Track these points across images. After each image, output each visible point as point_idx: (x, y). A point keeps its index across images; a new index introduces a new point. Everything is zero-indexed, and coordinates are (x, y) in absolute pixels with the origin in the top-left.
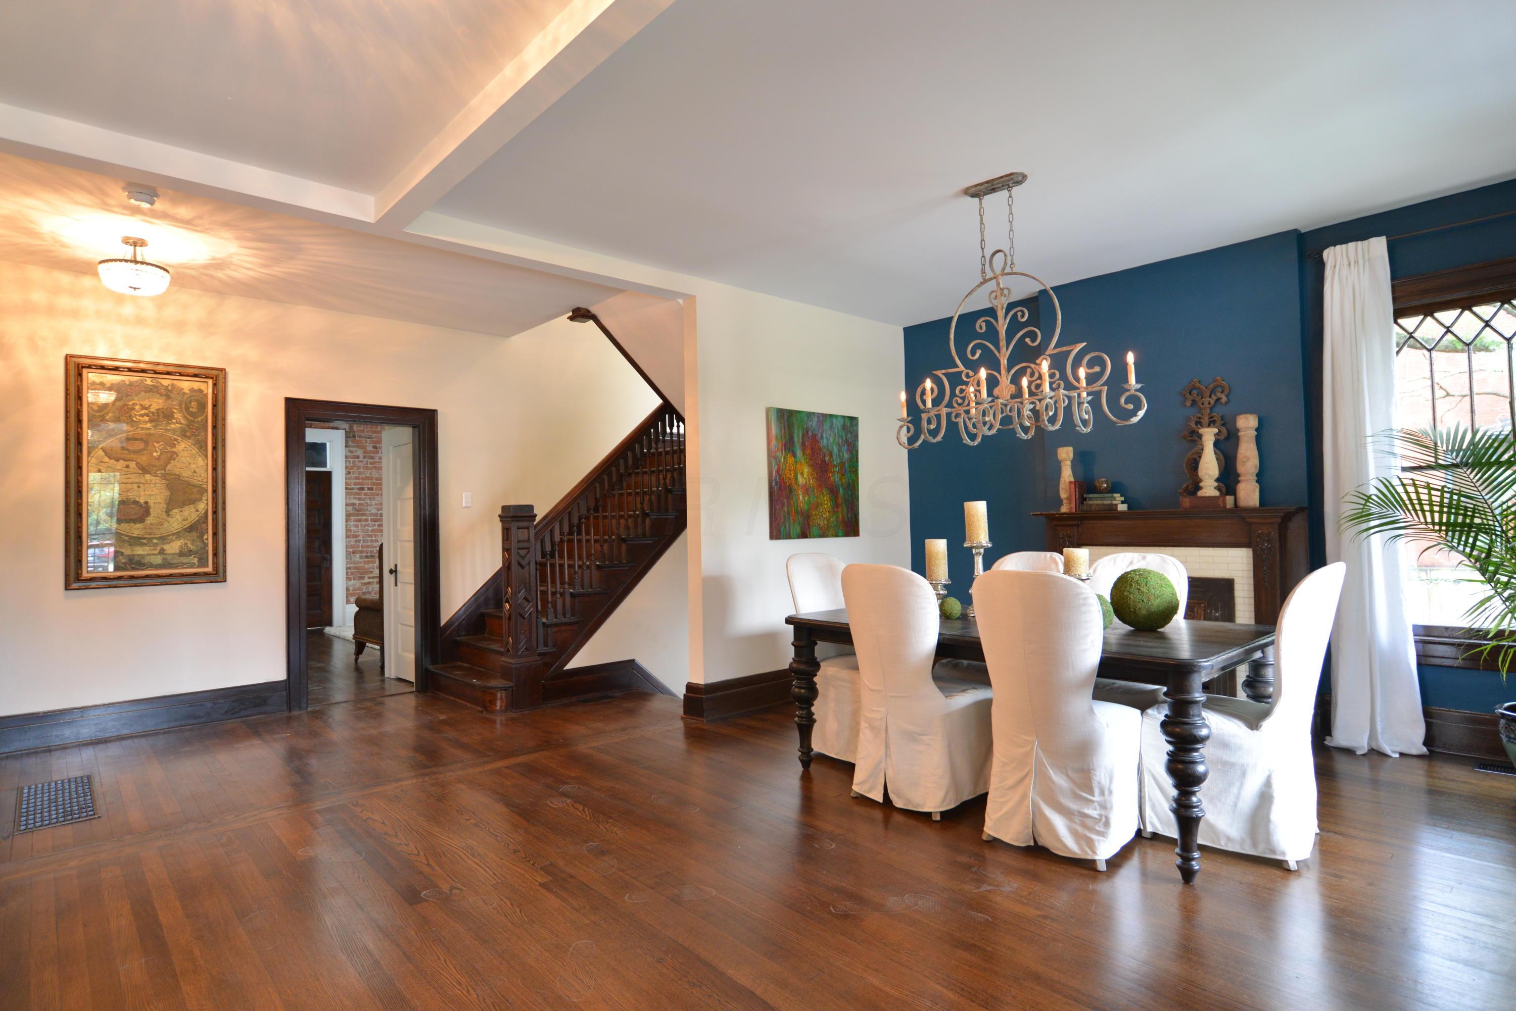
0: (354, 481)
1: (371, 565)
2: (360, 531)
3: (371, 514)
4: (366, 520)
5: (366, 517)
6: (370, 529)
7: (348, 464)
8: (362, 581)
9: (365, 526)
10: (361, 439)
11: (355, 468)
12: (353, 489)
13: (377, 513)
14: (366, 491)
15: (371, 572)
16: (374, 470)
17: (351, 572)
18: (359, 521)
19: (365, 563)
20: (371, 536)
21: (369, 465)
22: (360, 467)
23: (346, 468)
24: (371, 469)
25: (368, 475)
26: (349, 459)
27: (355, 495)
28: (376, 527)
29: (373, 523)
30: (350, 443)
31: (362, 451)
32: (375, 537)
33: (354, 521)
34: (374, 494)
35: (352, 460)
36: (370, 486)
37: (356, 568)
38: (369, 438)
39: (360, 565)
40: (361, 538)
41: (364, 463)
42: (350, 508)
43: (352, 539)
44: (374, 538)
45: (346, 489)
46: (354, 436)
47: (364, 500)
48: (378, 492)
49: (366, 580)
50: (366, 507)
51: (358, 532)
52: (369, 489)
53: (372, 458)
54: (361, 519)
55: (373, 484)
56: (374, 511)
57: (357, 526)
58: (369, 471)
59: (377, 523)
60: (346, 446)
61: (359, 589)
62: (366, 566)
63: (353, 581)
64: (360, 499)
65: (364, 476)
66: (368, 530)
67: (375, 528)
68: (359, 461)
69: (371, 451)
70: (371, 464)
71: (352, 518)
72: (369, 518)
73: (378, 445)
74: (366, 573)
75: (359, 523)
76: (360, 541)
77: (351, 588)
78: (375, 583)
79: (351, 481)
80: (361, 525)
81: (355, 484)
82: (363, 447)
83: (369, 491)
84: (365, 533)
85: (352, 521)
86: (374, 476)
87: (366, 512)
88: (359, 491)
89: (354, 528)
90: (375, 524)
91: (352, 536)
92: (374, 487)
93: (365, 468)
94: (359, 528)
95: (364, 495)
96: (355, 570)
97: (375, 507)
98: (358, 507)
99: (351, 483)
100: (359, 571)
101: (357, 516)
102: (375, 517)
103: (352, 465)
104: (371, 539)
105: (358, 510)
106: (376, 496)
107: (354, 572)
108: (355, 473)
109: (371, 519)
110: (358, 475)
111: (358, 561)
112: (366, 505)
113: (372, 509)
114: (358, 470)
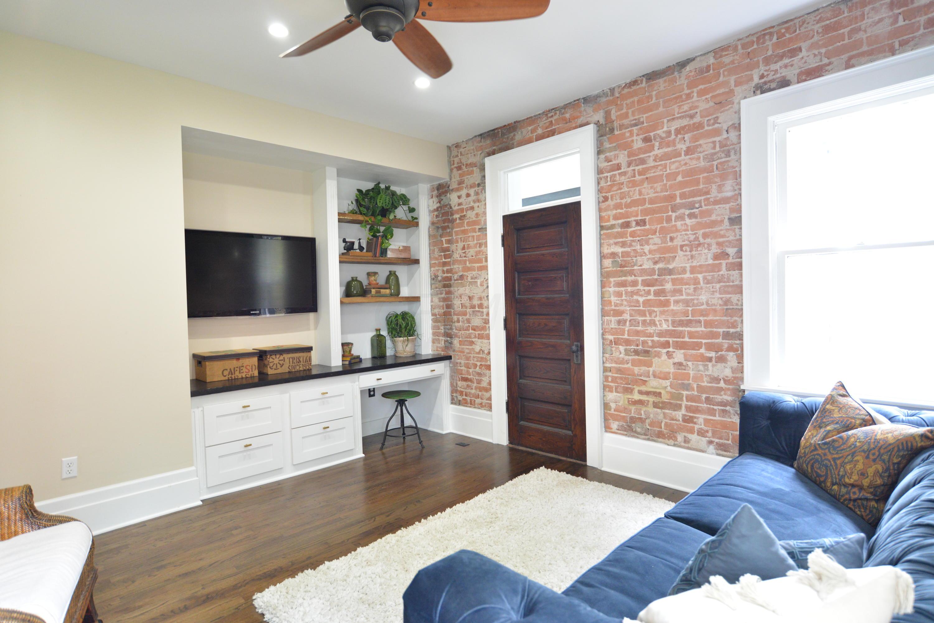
0: (615, 212)
1: (644, 369)
2: (625, 303)
3: (644, 272)
4: (634, 283)
5: (633, 278)
6: (641, 299)
7: (603, 183)
8: (630, 396)
9: (633, 293)
10: (623, 131)
11: (615, 188)
12: (612, 227)
13: (654, 268)
14: (634, 228)
15: (644, 382)
17: (612, 377)
18: (623, 284)
19: (634, 363)
20: (642, 313)
21: (638, 178)
22: (623, 184)
23: (600, 191)
24: (642, 182)
25: (636, 196)
26: (605, 175)
27: (616, 238)
28: (651, 297)
29: (647, 288)
30: (607, 145)
31: (626, 152)
32: (650, 314)
33: (614, 286)
34: (647, 233)
35: (609, 174)
36: (639, 218)
37: (619, 371)
38: (636, 125)
39: (626, 366)
40: (627, 316)
41: (629, 174)
42: (608, 263)
43: (613, 319)
44: (648, 318)
45: (602, 228)
46: (612, 130)
47: (631, 245)
48: (653, 227)
49: (636, 396)
50: (635, 259)
51: (622, 305)
52: (638, 223)
53: (643, 161)
54: (626, 281)
55: (646, 212)
56: (647, 265)
57: (619, 294)
58: (637, 188)
59: (652, 289)
60: (599, 152)
61: (625, 410)
62: (636, 370)
63: (615, 394)
64: (623, 244)
65: (629, 200)
66: (638, 301)
67: (649, 297)
68: (619, 174)
69: (640, 149)
70: (640, 173)
71: (612, 280)
72: (640, 279)
73: (652, 134)
74: (636, 382)
75: (623, 289)
76: (625, 321)
77: (613, 405)
78: (651, 403)
79: (609, 213)
80: (626, 293)
81: (616, 218)
82: (626, 146)
83: (639, 228)
84: (634, 308)
85: (612, 285)
86: (646, 197)
87: (636, 268)
88: (623, 230)
89: (616, 298)
90: (650, 291)
91: (612, 312)
92: (647, 218)
93: (630, 185)
94: (624, 297)
95: (630, 236)
96: (616, 375)
97: (649, 256)
98: (621, 259)
99: (609, 217)
100: (625, 378)
101: (619, 277)
102: (649, 277)
103: (609, 183)
104: (643, 318)
105: (621, 266)
106: (650, 236)
107: (616, 378)
108: (614, 198)
109: (642, 280)
110: (619, 201)
111: (623, 359)
112: (635, 255)
113: (645, 262)
114: (619, 191)
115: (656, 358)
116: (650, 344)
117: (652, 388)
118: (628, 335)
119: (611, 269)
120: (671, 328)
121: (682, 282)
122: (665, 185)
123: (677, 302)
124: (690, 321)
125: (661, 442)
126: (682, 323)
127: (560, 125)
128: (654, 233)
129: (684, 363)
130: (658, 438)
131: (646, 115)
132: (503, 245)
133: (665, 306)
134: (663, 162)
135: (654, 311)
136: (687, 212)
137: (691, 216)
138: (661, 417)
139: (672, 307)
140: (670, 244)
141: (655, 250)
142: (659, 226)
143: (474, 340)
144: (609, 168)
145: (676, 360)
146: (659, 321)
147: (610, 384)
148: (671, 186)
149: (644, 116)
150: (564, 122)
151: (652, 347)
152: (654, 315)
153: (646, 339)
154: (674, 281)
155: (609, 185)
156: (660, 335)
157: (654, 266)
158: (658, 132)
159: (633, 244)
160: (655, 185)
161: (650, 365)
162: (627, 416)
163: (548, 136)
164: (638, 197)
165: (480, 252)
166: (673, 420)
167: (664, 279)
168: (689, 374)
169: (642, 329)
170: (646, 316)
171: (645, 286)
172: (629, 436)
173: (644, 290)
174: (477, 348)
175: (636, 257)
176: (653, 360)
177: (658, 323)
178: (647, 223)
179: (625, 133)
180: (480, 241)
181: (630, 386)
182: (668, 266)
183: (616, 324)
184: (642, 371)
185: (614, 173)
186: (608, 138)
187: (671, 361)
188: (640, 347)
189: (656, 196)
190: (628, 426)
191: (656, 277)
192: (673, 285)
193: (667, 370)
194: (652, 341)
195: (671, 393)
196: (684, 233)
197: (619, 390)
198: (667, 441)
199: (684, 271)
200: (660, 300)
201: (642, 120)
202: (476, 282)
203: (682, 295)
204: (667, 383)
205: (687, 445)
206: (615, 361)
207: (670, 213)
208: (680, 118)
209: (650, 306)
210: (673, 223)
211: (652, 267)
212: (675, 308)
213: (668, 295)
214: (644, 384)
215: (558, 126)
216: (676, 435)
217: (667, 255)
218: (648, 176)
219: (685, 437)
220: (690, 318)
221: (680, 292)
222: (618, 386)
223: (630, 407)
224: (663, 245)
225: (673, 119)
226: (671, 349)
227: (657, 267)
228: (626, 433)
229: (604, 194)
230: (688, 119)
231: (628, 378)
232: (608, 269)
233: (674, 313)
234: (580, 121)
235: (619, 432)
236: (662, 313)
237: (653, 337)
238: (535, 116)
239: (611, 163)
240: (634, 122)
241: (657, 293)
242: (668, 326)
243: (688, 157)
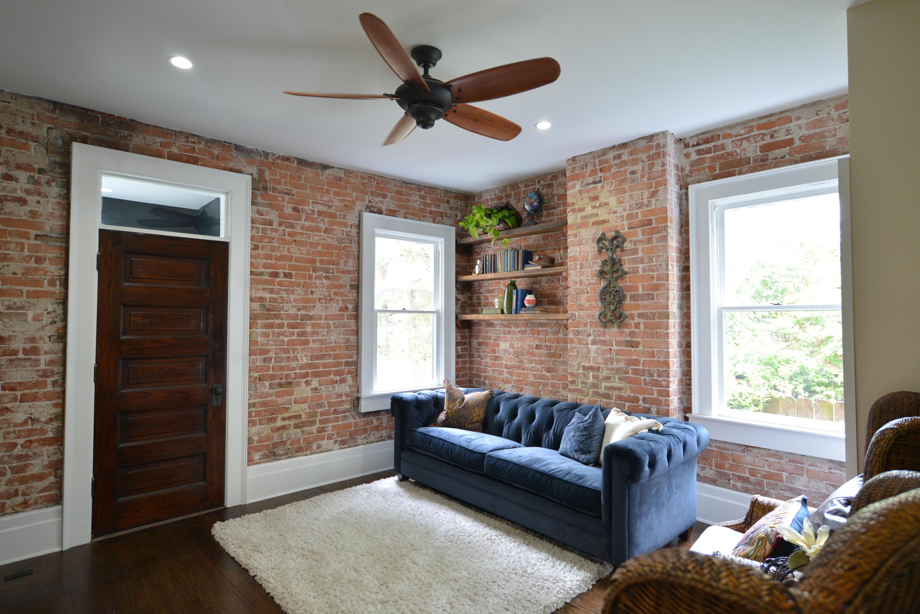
0: (264, 261)
1: (287, 398)
2: (271, 343)
3: (289, 316)
4: (281, 326)
5: (280, 321)
6: (286, 339)
7: (254, 233)
8: (273, 425)
9: (279, 334)
10: (276, 194)
11: (266, 240)
12: (261, 274)
14: (281, 279)
15: (287, 409)
16: (294, 245)
17: (256, 411)
18: (271, 326)
19: (278, 395)
20: (287, 351)
21: (287, 237)
22: (273, 239)
23: (252, 238)
24: (290, 243)
25: (285, 253)
26: (258, 226)
27: (264, 284)
28: (294, 337)
29: (291, 330)
30: (259, 199)
31: (277, 213)
32: (293, 351)
33: (261, 327)
34: (294, 284)
35: (260, 226)
36: (287, 271)
37: (264, 404)
38: (288, 194)
39: (270, 399)
40: (272, 354)
41: (280, 232)
42: (256, 305)
43: (258, 357)
44: (291, 355)
45: (252, 273)
46: (265, 189)
47: (278, 293)
48: (298, 281)
49: (279, 423)
50: (281, 305)
51: (268, 344)
52: (285, 275)
53: (292, 226)
54: (273, 323)
55: (292, 267)
56: (292, 311)
57: (266, 335)
58: (287, 246)
59: (296, 331)
60: (253, 203)
61: (268, 438)
62: (280, 400)
63: (258, 426)
64: (271, 291)
65: (279, 254)
66: (283, 341)
67: (293, 338)
68: (271, 229)
69: (289, 214)
70: (290, 235)
71: (259, 322)
72: (286, 322)
73: (300, 207)
74: (280, 411)
75: (270, 330)
76: (271, 359)
77: (255, 438)
78: (292, 426)
79: (259, 261)
80: (273, 334)
81: (265, 266)
82: (279, 208)
83: (286, 279)
84: (280, 347)
85: (259, 326)
86: (294, 255)
87: (282, 312)
88: (271, 278)
89: (263, 339)
90: (294, 332)
91: (258, 351)
92: (294, 272)
93: (280, 242)
94: (271, 338)
95: (278, 285)
96: (260, 409)
97: (294, 304)
98: (269, 303)
99: (259, 264)
100: (269, 410)
101: (267, 319)
102: (294, 321)
103: (260, 234)
104: (287, 355)
105: (269, 310)
106: (295, 288)
107: (260, 411)
108: (265, 248)
109: (288, 323)
110: (269, 252)
111: (268, 393)
112: (282, 301)
113: (290, 308)
114: (270, 244)
115: (297, 387)
116: (293, 376)
117: (295, 412)
118: (273, 371)
119: (258, 312)
120: (310, 362)
121: (319, 326)
122: (309, 250)
123: (314, 341)
124: (324, 355)
125: (300, 456)
126: (318, 357)
127: (205, 157)
128: (299, 285)
129: (319, 388)
130: (298, 452)
131: (297, 190)
132: (98, 268)
133: (305, 344)
134: (308, 232)
135: (297, 349)
136: (324, 275)
137: (326, 278)
138: (300, 434)
139: (311, 345)
140: (311, 296)
141: (299, 300)
142: (303, 281)
143: (9, 406)
144: (261, 220)
145: (313, 386)
146: (300, 357)
147: (254, 418)
148: (313, 252)
149: (295, 190)
150: (211, 157)
151: (294, 379)
152: (296, 352)
153: (289, 372)
154: (313, 326)
155: (260, 236)
156: (301, 368)
157: (298, 313)
158: (305, 207)
159: (280, 292)
160: (302, 248)
161: (291, 393)
162: (269, 444)
163: (187, 162)
164: (287, 254)
166: (310, 434)
167: (306, 323)
168: (322, 395)
169: (286, 364)
170: (289, 353)
171: (289, 328)
172: (271, 461)
173: (289, 332)
175: (282, 303)
176: (295, 389)
177: (299, 358)
178: (293, 277)
179: (278, 196)
181: (273, 416)
182: (309, 313)
183: (261, 362)
184: (285, 400)
185: (266, 226)
186: (261, 194)
187: (309, 387)
188: (284, 380)
189: (301, 257)
190: (270, 452)
191: (299, 321)
192: (312, 328)
193: (306, 395)
194: (295, 373)
195: (308, 413)
196: (321, 289)
197: (263, 422)
198: (305, 453)
199: (320, 318)
200: (302, 340)
201: (293, 192)
202: (26, 315)
203: (319, 336)
204: (306, 405)
205: (319, 450)
206: (259, 396)
207: (311, 273)
208: (322, 204)
209: (294, 345)
210: (314, 281)
211: (296, 313)
212: (313, 346)
213: (308, 335)
214: (287, 411)
215: (202, 157)
216: (311, 445)
217: (308, 305)
218: (296, 239)
219: (318, 444)
220: (324, 353)
221: (317, 333)
222: (262, 419)
223: (273, 434)
224: (305, 296)
225: (317, 203)
226: (309, 379)
227: (300, 313)
228: (268, 459)
229: (255, 243)
230: (327, 207)
231: (272, 409)
232: (256, 312)
233: (313, 350)
234: (231, 165)
235: (261, 461)
236: (303, 350)
237: (295, 370)
239: (262, 217)
240: (286, 191)
241: (299, 334)
242: (308, 360)
243: (325, 235)
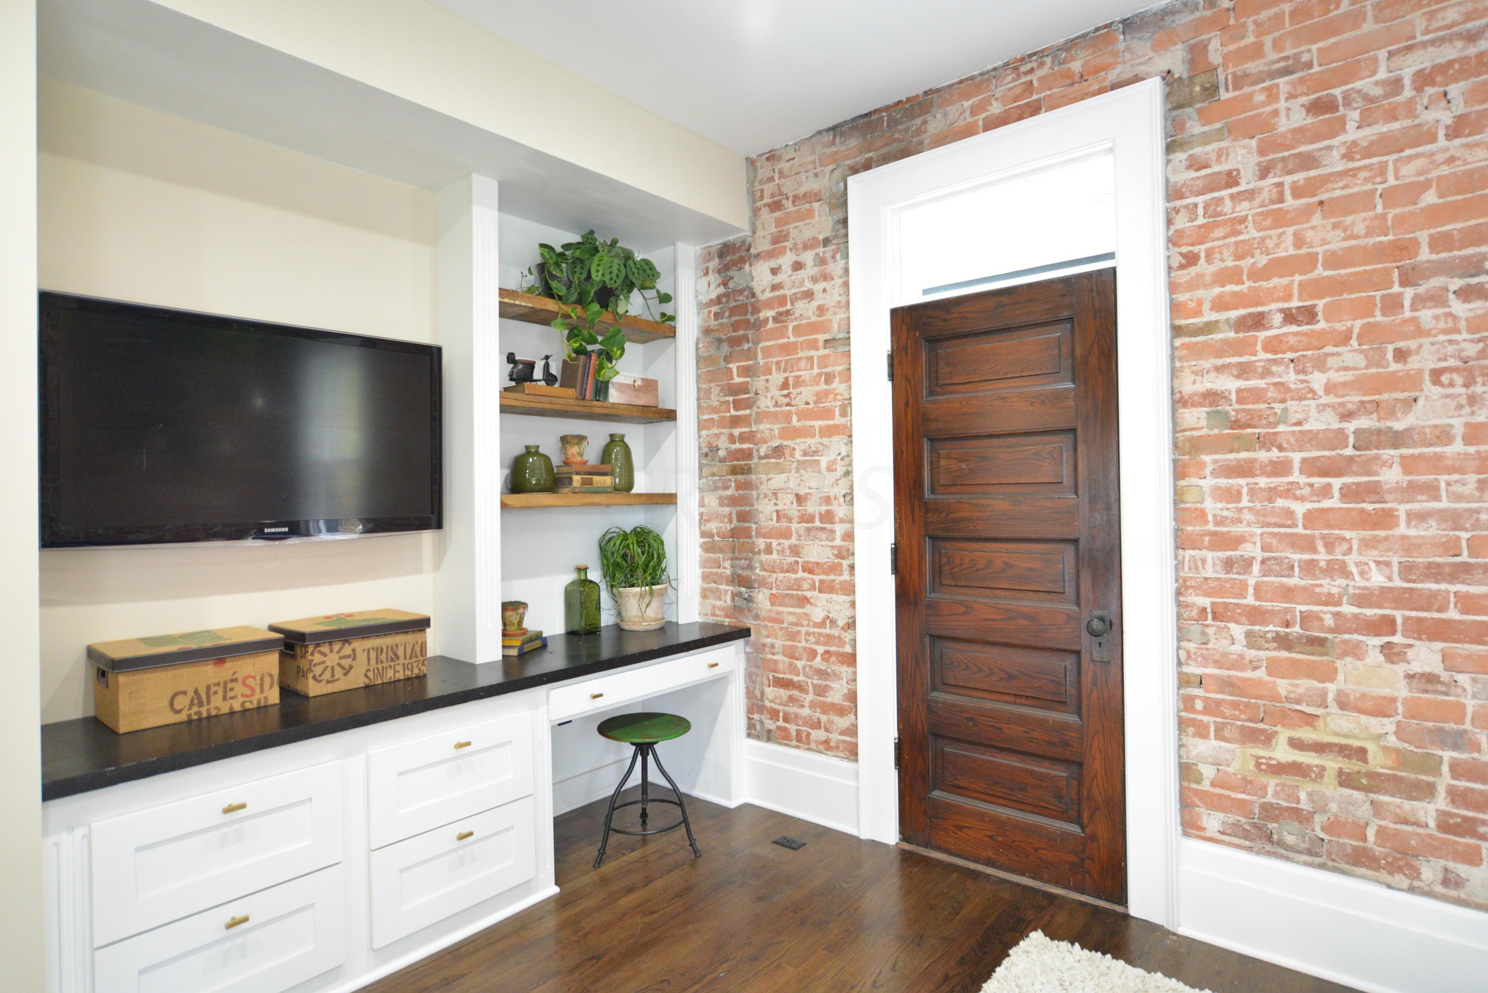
0: (1217, 290)
1: (1306, 684)
2: (1248, 516)
3: (1308, 439)
4: (1280, 468)
5: (1275, 453)
6: (1300, 509)
7: (1181, 222)
8: (1261, 752)
9: (1273, 493)
10: (1247, 90)
11: (1219, 232)
12: (1210, 327)
13: (1341, 431)
14: (1277, 328)
15: (1310, 720)
16: (1317, 219)
17: (1206, 700)
18: (1244, 470)
19: (1274, 667)
20: (1303, 544)
21: (1290, 202)
22: (1243, 220)
23: (1173, 241)
24: (1306, 213)
25: (1287, 249)
26: (1192, 200)
27: (1219, 354)
28: (1334, 502)
29: (1318, 481)
30: (1195, 127)
31: (1254, 143)
32: (1330, 546)
33: (1215, 473)
34: (1320, 340)
35: (1200, 200)
36: (1295, 303)
37: (1227, 685)
38: (1286, 72)
39: (1249, 674)
40: (1252, 550)
41: (1265, 195)
42: (1195, 416)
43: (1209, 555)
44: (1322, 556)
45: (1177, 331)
46: (1211, 90)
47: (1266, 373)
48: (1339, 326)
49: (1282, 753)
50: (1278, 407)
51: (1238, 521)
52: (1290, 317)
53: (1308, 161)
54: (1253, 461)
55: (1318, 288)
56: (1317, 423)
57: (1233, 495)
58: (1290, 231)
59: (1336, 483)
60: (1172, 146)
61: (1246, 784)
62: (1283, 686)
63: (1213, 742)
64: (1244, 371)
65: (1262, 260)
66: (1289, 513)
67: (1326, 504)
68: (1232, 197)
69: (1298, 131)
70: (1298, 192)
71: (1207, 458)
72: (1297, 457)
73: (1337, 92)
74: (1284, 717)
75: (1242, 481)
76: (1248, 563)
77: (1208, 772)
78: (1331, 773)
79: (1200, 293)
80: (1253, 491)
81: (1219, 305)
82: (1258, 127)
83: (1294, 328)
84: (1277, 530)
85: (1208, 471)
86: (1320, 250)
87: (1281, 428)
88: (1241, 335)
89: (1220, 505)
90: (1329, 486)
91: (1207, 539)
92: (1321, 304)
93: (1268, 223)
94: (1245, 502)
95: (1266, 349)
96: (1220, 696)
97: (1325, 400)
98: (1237, 406)
99: (1200, 303)
100: (1247, 705)
101: (1231, 452)
102: (1327, 453)
103: (1201, 221)
104: (1307, 557)
105: (1236, 424)
106: (1329, 349)
107: (1219, 703)
108: (1217, 256)
109: (1304, 461)
110: (1230, 263)
111: (1241, 656)
112: (1279, 396)
113: (1313, 413)
114: (1233, 239)
115: (1349, 659)
116: (1329, 621)
117: (1337, 734)
118: (1258, 597)
119: (1204, 432)
120: (1398, 583)
121: (1437, 464)
122: (1384, 216)
123: (1421, 517)
124: (1466, 568)
125: (1363, 877)
126: (1434, 572)
127: (1055, 90)
128: (1345, 338)
129: (1445, 676)
130: (1355, 864)
131: (1321, 45)
132: (892, 377)
133: (1376, 526)
134: (1375, 160)
135: (1344, 539)
136: (1457, 283)
137: (1464, 294)
138: (1364, 811)
139: (1403, 529)
140: (1394, 367)
141: (1345, 384)
142: (1358, 324)
143: (809, 594)
144: (1200, 183)
145: (1416, 668)
146: (1357, 565)
147: (1200, 717)
148: (1400, 221)
149: (1314, 47)
150: (1067, 82)
151: (1336, 630)
152: (1340, 549)
153: (1315, 608)
154: (1408, 464)
155: (1200, 227)
156: (1363, 599)
157: (1344, 425)
158: (1358, 85)
159: (1274, 369)
160: (1349, 219)
161: (1330, 675)
162: (1252, 803)
163: (1021, 118)
164: (1292, 251)
165: (827, 393)
166: (1406, 822)
167: (1377, 457)
168: (1463, 707)
169: (1303, 583)
170: (1314, 550)
171: (1311, 475)
172: (1258, 853)
173: (1311, 485)
174: (818, 614)
175: (1283, 401)
176: (1339, 663)
177: (1354, 570)
178: (1320, 316)
179: (1252, 94)
180: (828, 370)
181: (1261, 726)
182: (1389, 424)
183: (1219, 568)
184: (1301, 690)
185: (1216, 194)
186: (1200, 111)
187: (1400, 669)
188: (1297, 629)
189: (1350, 248)
190: (1255, 826)
191: (1349, 451)
192: (1406, 472)
193: (1386, 692)
194: (1337, 615)
195: (1397, 751)
196: (1442, 338)
197: (1227, 734)
198: (1383, 875)
199: (1444, 436)
200: (1363, 510)
201: (1305, 58)
202: (817, 462)
203: (1437, 498)
204: (1388, 725)
205: (1452, 893)
206: (1215, 662)
207: (1396, 289)
208: (1432, 42)
209: (1330, 526)
210: (1407, 314)
211: (1336, 425)
212: (1412, 532)
213: (1388, 497)
214: (1310, 724)
215: (1048, 93)
216: (1414, 862)
217: (1385, 396)
218: (1324, 197)
219: (1446, 870)
220: (1465, 558)
221: (1432, 491)
222: (1224, 724)
223: (1264, 779)
224: (1373, 371)
225: (1409, 48)
226: (1397, 639)
227: (1351, 426)
228: (1247, 843)
229: (1185, 249)
230: (1459, 44)
231: (1257, 707)
232: (1196, 433)
233: (1408, 545)
234: (1112, 76)
235: (1226, 838)
236: (1366, 544)
237: (1339, 603)
238: (981, 74)
239: (1204, 172)
240: (1282, 64)
241: (1347, 493)
242: (1390, 579)
243: (1457, 142)
